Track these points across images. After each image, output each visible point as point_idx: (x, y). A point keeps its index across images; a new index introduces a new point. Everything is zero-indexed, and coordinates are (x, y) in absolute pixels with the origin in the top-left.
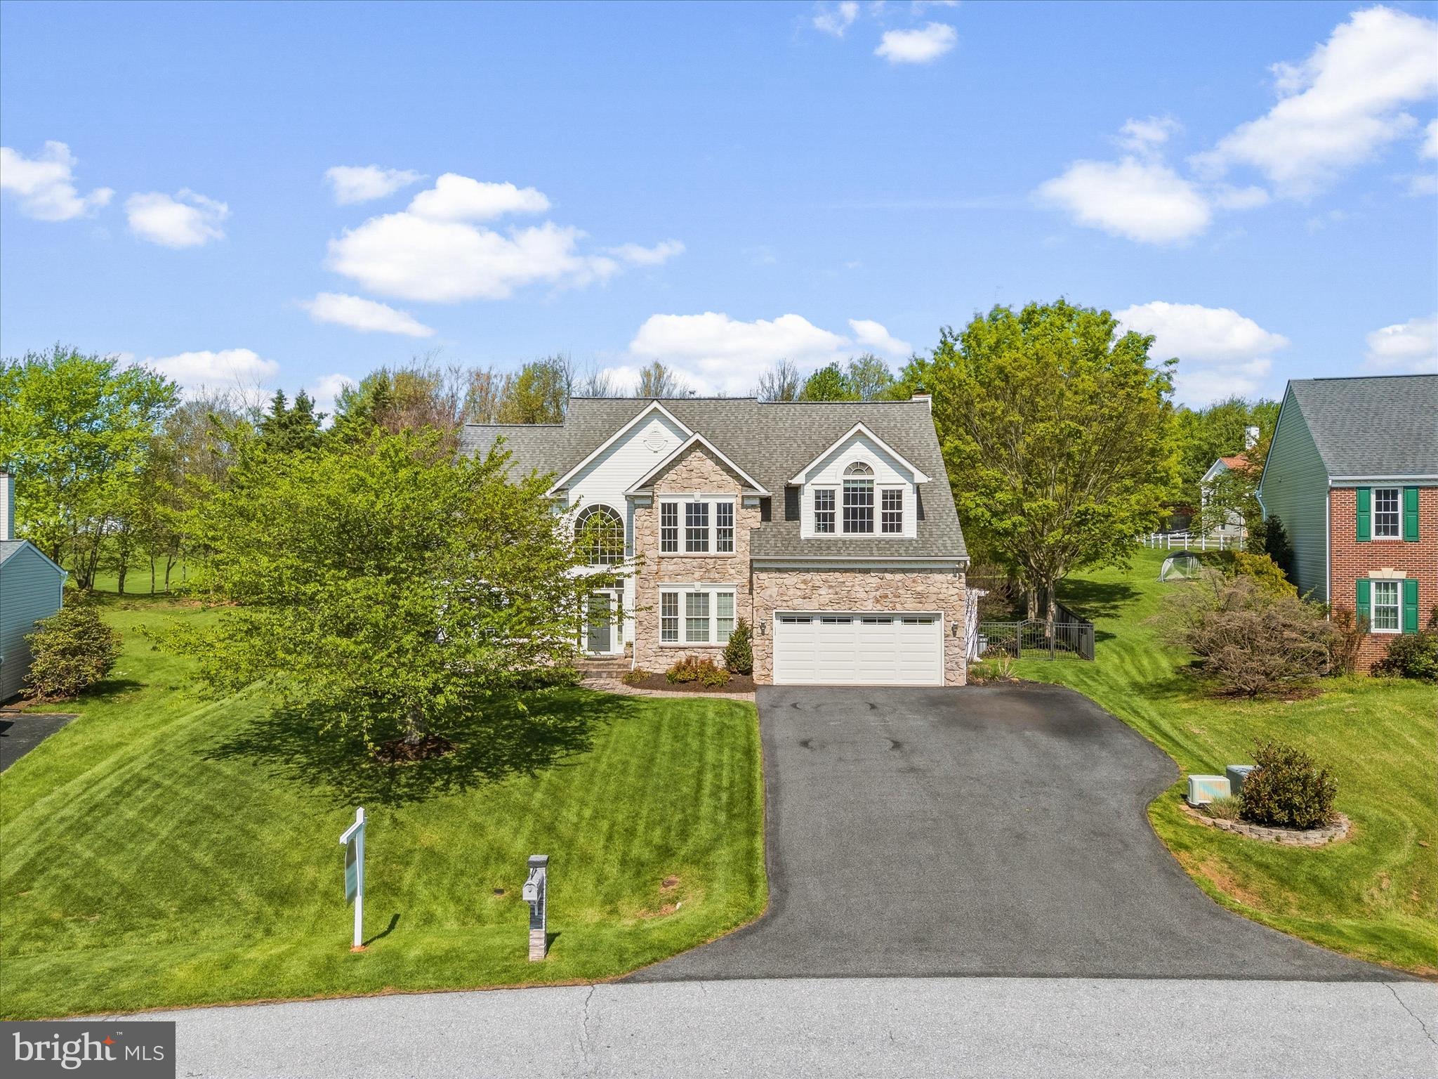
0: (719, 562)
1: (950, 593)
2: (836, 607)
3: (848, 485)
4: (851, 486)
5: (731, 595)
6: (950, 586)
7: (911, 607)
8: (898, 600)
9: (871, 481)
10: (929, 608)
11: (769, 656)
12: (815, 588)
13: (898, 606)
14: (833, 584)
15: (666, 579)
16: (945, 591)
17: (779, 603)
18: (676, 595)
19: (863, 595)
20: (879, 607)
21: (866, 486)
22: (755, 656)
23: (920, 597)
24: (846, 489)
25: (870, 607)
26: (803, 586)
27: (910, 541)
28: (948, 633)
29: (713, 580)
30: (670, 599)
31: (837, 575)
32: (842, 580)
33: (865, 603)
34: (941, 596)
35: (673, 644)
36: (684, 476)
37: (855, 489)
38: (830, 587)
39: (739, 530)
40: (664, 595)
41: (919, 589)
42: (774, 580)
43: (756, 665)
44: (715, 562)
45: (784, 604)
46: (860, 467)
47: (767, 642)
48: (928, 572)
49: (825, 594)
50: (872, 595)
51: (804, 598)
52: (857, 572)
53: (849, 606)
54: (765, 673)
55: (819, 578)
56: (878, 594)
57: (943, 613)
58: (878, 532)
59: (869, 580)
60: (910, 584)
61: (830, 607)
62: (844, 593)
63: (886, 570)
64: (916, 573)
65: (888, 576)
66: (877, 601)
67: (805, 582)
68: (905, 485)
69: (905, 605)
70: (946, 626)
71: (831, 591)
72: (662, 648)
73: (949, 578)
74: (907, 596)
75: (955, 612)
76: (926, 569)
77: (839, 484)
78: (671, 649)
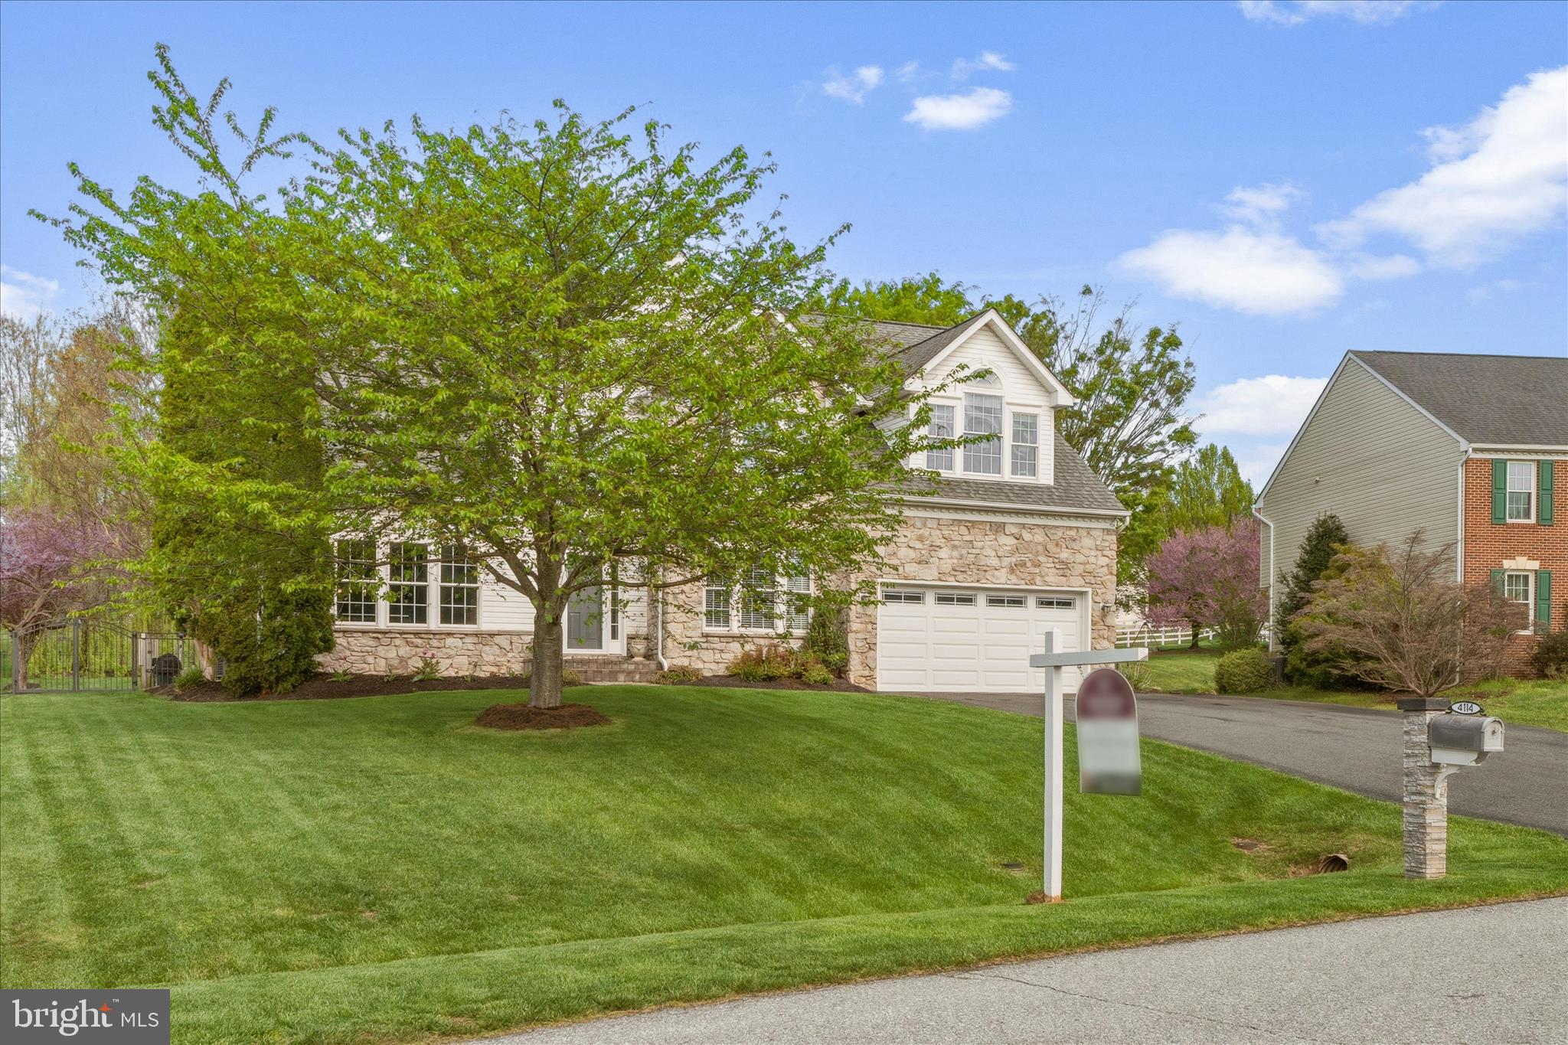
1: (1099, 563)
2: (960, 577)
3: (969, 403)
4: (975, 403)
6: (1099, 553)
7: (1053, 581)
8: (1037, 570)
9: (1000, 398)
10: (1076, 584)
11: (871, 647)
12: (934, 547)
13: (1038, 580)
14: (956, 543)
16: (1093, 559)
17: (886, 569)
19: (995, 562)
20: (1014, 580)
21: (993, 405)
22: (852, 647)
23: (1064, 567)
24: (968, 408)
25: (1002, 579)
26: (918, 545)
27: (1048, 488)
28: (1097, 619)
31: (963, 530)
32: (968, 538)
33: (996, 573)
34: (1089, 568)
35: (721, 630)
37: (978, 409)
38: (954, 547)
41: (1065, 555)
43: (854, 661)
45: (893, 570)
47: (870, 626)
48: (1073, 533)
49: (946, 557)
50: (1006, 562)
51: (920, 563)
52: (988, 527)
53: (976, 578)
54: (867, 673)
55: (938, 532)
56: (1014, 560)
57: (1090, 590)
58: (1007, 475)
59: (1004, 540)
60: (1051, 547)
61: (952, 578)
62: (971, 558)
63: (1023, 526)
64: (1060, 534)
65: (1027, 536)
66: (1012, 571)
67: (921, 539)
68: (1040, 407)
69: (1046, 578)
70: (1093, 610)
71: (955, 553)
72: (707, 636)
73: (1098, 543)
74: (1049, 565)
75: (1104, 590)
76: (1071, 528)
77: (960, 399)
78: (722, 637)
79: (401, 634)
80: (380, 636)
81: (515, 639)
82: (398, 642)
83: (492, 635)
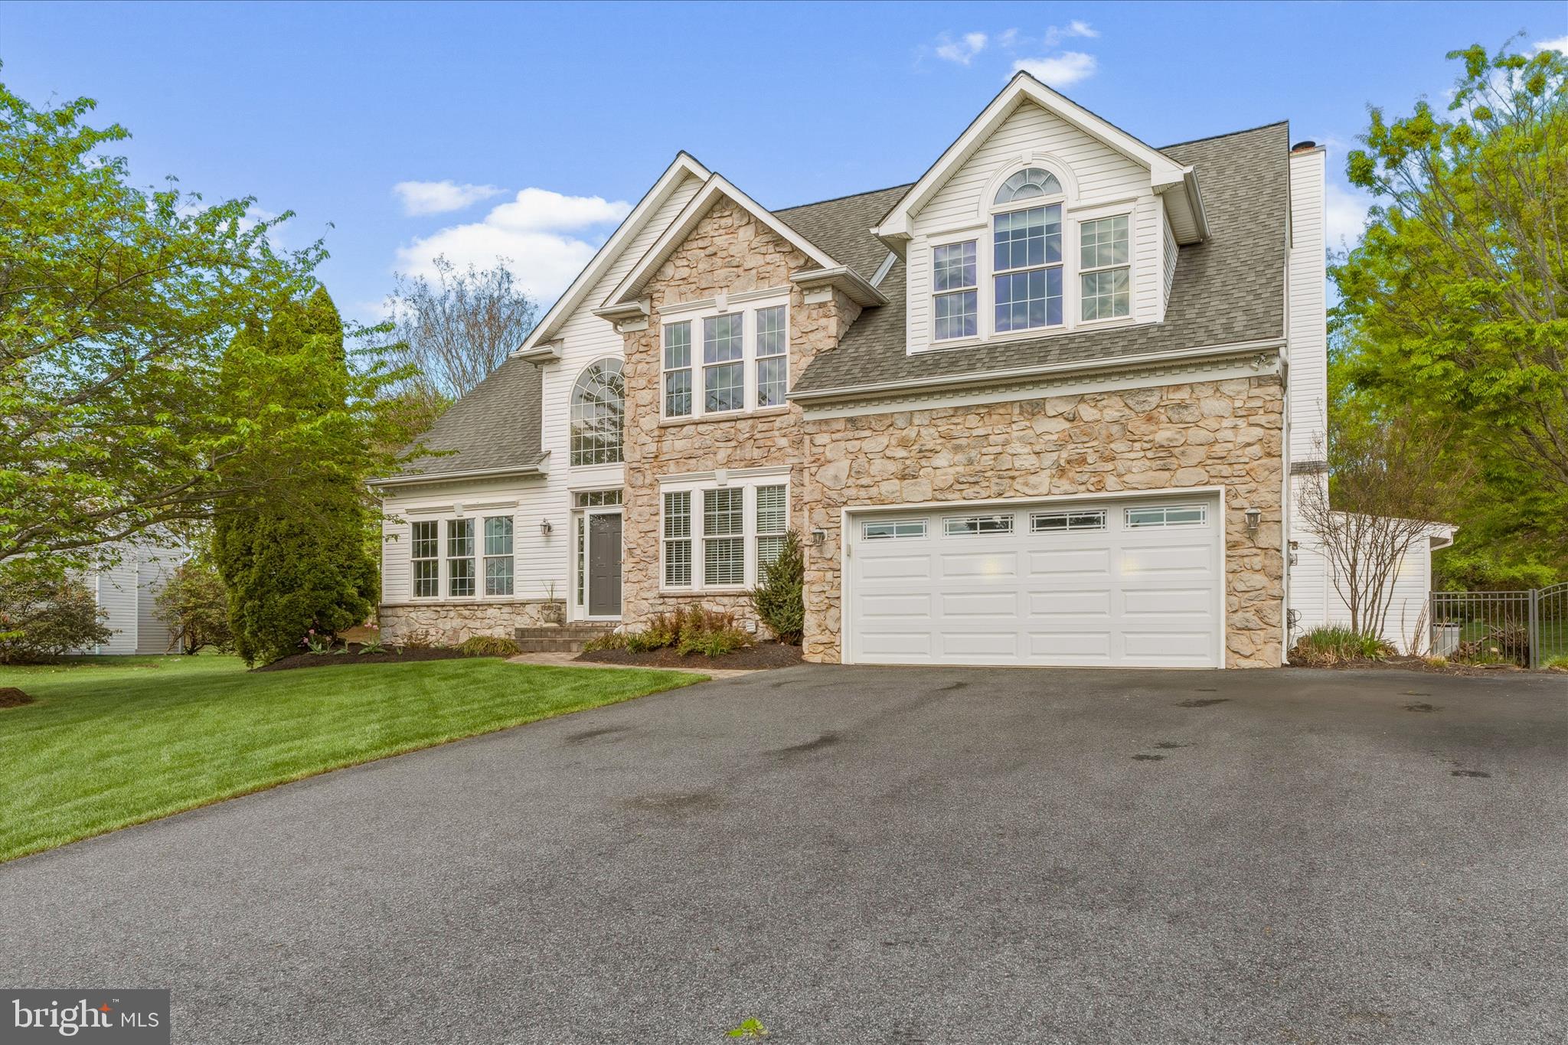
0: (761, 427)
1: (1242, 439)
2: (970, 491)
3: (1003, 228)
4: (1010, 227)
5: (782, 487)
6: (1242, 423)
7: (1142, 479)
8: (1109, 466)
9: (1056, 207)
10: (1187, 480)
11: (833, 603)
12: (925, 453)
13: (1111, 481)
14: (963, 442)
15: (672, 466)
16: (1228, 435)
17: (853, 492)
18: (687, 495)
19: (1029, 462)
20: (1065, 484)
21: (1044, 221)
22: (806, 605)
23: (1165, 456)
24: (1000, 237)
25: (1044, 487)
26: (901, 453)
27: (1149, 329)
28: (1237, 537)
29: (752, 463)
30: (678, 502)
31: (972, 420)
32: (981, 432)
33: (1032, 479)
34: (1219, 451)
35: (682, 589)
36: (702, 266)
37: (1019, 233)
38: (957, 449)
39: (796, 357)
40: (668, 496)
41: (1162, 436)
42: (843, 444)
43: (810, 622)
44: (753, 427)
45: (863, 493)
46: (1032, 178)
47: (829, 575)
48: (1184, 394)
49: (946, 465)
50: (1049, 459)
51: (903, 478)
52: (1017, 411)
53: (995, 489)
54: (825, 638)
55: (932, 430)
56: (1064, 455)
57: (1222, 489)
58: (1073, 319)
59: (1042, 425)
60: (1139, 426)
61: (957, 495)
62: (987, 461)
63: (1081, 398)
64: (1154, 400)
65: (1087, 412)
66: (1062, 472)
67: (904, 444)
68: (1134, 200)
69: (1126, 478)
70: (1229, 522)
71: (960, 457)
73: (1238, 404)
74: (1132, 455)
75: (1253, 485)
76: (1178, 387)
77: (984, 226)
78: (678, 597)
80: (439, 609)
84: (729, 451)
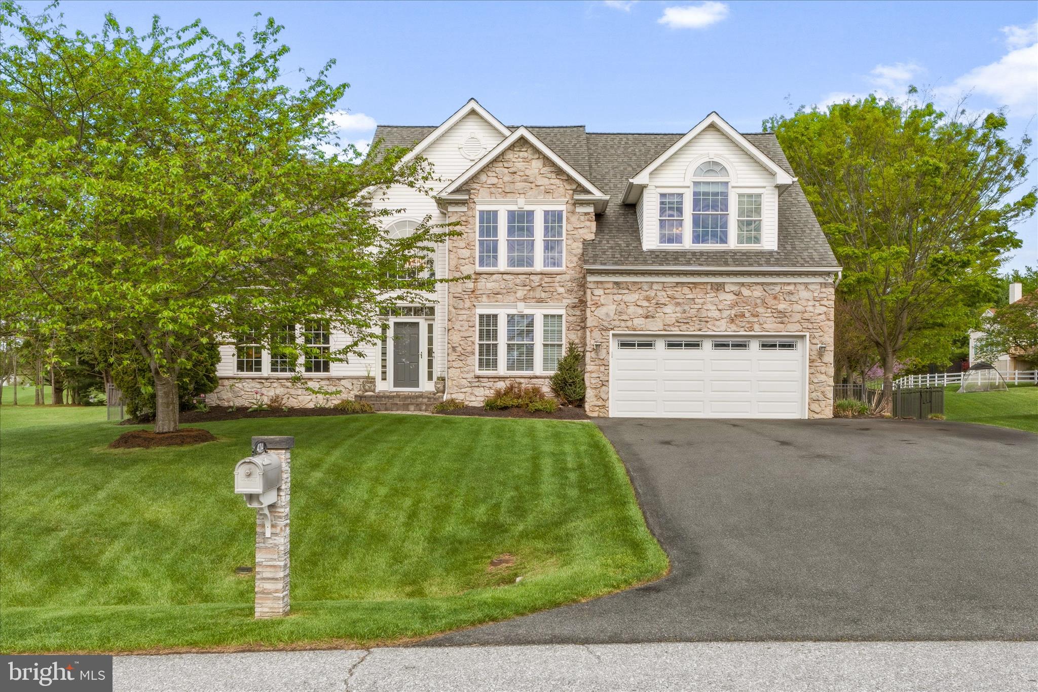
0: (546, 280)
1: (817, 311)
2: (684, 327)
3: (697, 190)
4: (703, 189)
5: (561, 316)
6: (817, 304)
7: (771, 327)
8: (756, 319)
9: (726, 184)
10: (793, 329)
11: (604, 383)
12: (659, 305)
13: (756, 327)
14: (680, 301)
15: (485, 298)
16: (811, 309)
17: (617, 323)
18: (495, 316)
19: (716, 314)
20: (733, 327)
21: (719, 189)
22: (587, 383)
23: (782, 316)
24: (696, 194)
25: (723, 328)
26: (645, 304)
27: (771, 253)
28: (814, 357)
29: (540, 301)
30: (489, 321)
31: (686, 290)
32: (691, 296)
33: (717, 323)
34: (806, 315)
35: (490, 373)
36: (506, 179)
37: (705, 194)
38: (678, 304)
39: (570, 242)
40: (481, 316)
41: (782, 306)
42: (611, 296)
43: (590, 394)
44: (541, 279)
45: (623, 324)
46: (713, 166)
47: (602, 368)
48: (791, 288)
49: (671, 312)
50: (726, 313)
51: (647, 317)
52: (709, 287)
53: (698, 327)
54: (600, 403)
55: (664, 293)
56: (733, 312)
57: (808, 334)
58: (733, 243)
59: (722, 296)
60: (770, 301)
61: (677, 329)
62: (693, 312)
63: (743, 284)
64: (778, 288)
65: (746, 292)
66: (732, 321)
67: (648, 299)
68: (765, 187)
69: (764, 326)
70: (811, 350)
71: (678, 309)
72: (478, 377)
73: (816, 295)
74: (767, 315)
75: (822, 333)
76: (789, 284)
77: (689, 187)
78: (488, 378)
79: (278, 379)
80: (263, 381)
81: (355, 382)
82: (275, 385)
83: (339, 379)
84: (525, 292)
